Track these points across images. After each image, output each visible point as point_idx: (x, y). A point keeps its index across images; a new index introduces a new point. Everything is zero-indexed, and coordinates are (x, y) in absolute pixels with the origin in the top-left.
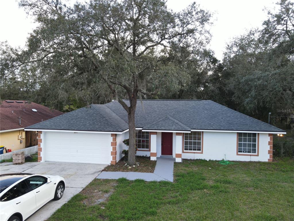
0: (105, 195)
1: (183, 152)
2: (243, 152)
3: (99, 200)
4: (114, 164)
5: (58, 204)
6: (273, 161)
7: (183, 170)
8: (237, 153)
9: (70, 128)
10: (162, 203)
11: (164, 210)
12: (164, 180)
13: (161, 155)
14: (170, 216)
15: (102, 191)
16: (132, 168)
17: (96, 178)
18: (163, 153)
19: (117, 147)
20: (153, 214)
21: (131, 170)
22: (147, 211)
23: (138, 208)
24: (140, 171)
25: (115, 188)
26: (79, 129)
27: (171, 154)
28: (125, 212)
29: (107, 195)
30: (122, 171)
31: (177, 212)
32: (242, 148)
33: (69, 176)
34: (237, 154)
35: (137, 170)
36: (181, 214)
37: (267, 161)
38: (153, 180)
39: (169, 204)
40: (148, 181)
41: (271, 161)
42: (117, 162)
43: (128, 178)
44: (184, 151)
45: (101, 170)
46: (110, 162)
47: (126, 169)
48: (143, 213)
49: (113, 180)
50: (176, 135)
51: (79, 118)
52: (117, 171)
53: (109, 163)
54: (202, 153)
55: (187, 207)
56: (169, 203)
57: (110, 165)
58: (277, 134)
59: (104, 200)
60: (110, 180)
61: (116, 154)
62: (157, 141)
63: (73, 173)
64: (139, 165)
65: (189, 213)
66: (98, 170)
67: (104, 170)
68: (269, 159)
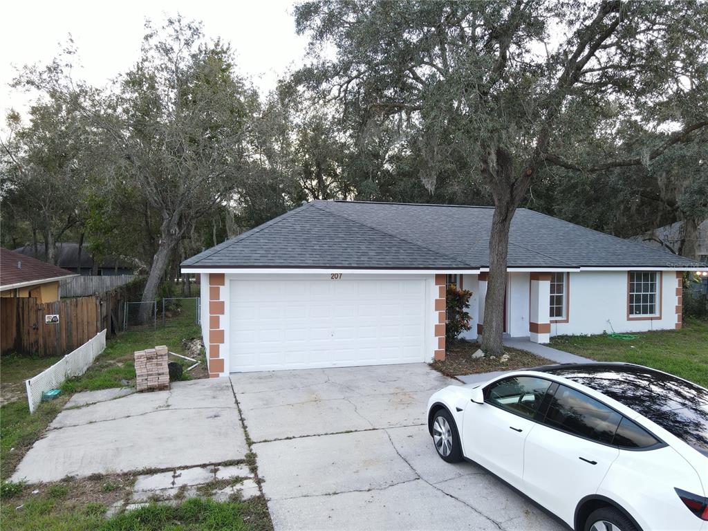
2: (636, 313)
4: (443, 358)
6: (683, 327)
8: (628, 316)
32: (635, 304)
34: (629, 319)
37: (673, 327)
41: (680, 328)
46: (433, 355)
54: (567, 321)
57: (431, 362)
58: (696, 272)
68: (676, 324)
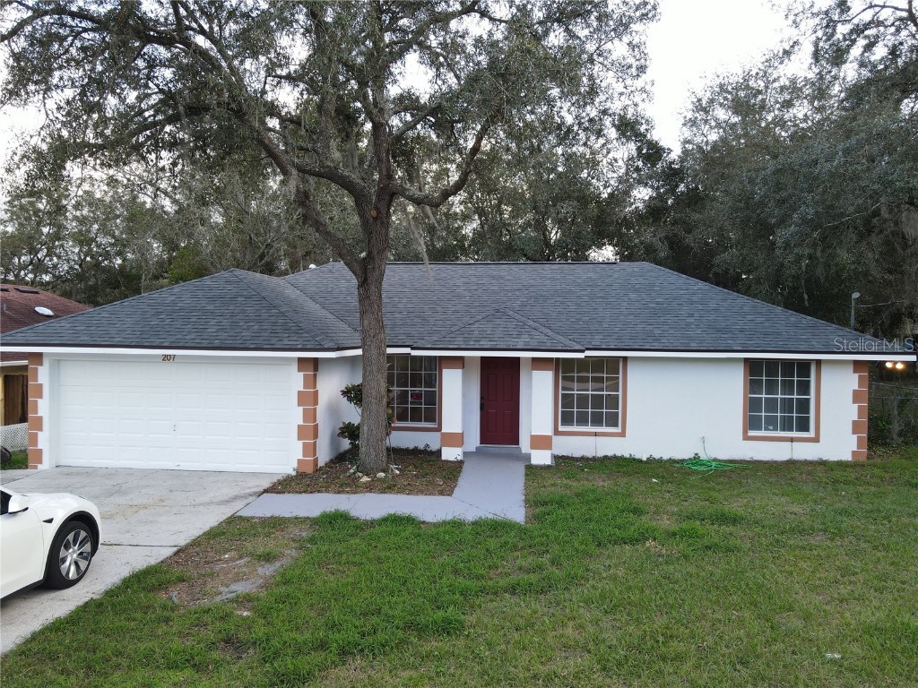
0: (260, 571)
1: (557, 432)
2: (766, 429)
3: (234, 587)
4: (310, 470)
5: (59, 603)
6: (869, 456)
7: (557, 487)
8: (745, 432)
9: (144, 340)
10: (483, 590)
11: (492, 616)
12: (490, 516)
13: (478, 444)
14: (516, 636)
15: (251, 554)
16: (373, 481)
17: (238, 514)
18: (485, 439)
19: (321, 408)
20: (448, 628)
21: (369, 488)
22: (422, 619)
23: (386, 608)
24: (401, 491)
25: (301, 544)
26: (180, 345)
27: (515, 439)
28: (333, 626)
29: (267, 570)
30: (335, 493)
31: (547, 621)
32: (763, 414)
33: (135, 509)
34: (746, 438)
35: (389, 488)
36: (564, 625)
37: (848, 457)
38: (449, 517)
39: (513, 593)
40: (431, 521)
41: (863, 459)
42: (321, 463)
43: (353, 513)
44: (561, 428)
45: (261, 489)
46: (295, 466)
47: (352, 486)
48: (409, 626)
49: (298, 521)
50: (534, 369)
51: (182, 309)
52: (319, 492)
53: (288, 467)
54: (623, 434)
55: (588, 602)
56: (513, 590)
57: (294, 473)
58: (885, 362)
59: (253, 586)
60: (289, 519)
61: (316, 436)
62: (464, 395)
63: (151, 500)
64: (398, 472)
65: (597, 622)
66: (248, 491)
67: (273, 489)
68: (854, 453)
